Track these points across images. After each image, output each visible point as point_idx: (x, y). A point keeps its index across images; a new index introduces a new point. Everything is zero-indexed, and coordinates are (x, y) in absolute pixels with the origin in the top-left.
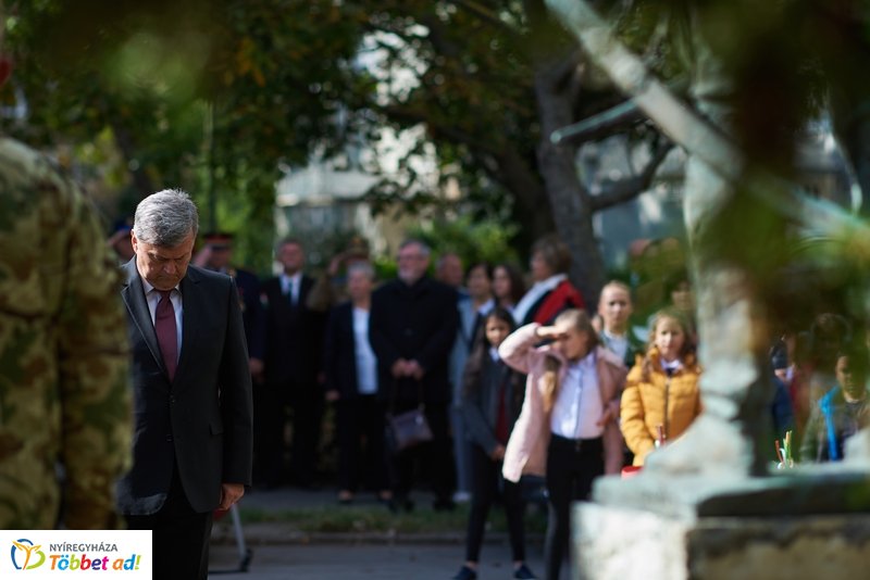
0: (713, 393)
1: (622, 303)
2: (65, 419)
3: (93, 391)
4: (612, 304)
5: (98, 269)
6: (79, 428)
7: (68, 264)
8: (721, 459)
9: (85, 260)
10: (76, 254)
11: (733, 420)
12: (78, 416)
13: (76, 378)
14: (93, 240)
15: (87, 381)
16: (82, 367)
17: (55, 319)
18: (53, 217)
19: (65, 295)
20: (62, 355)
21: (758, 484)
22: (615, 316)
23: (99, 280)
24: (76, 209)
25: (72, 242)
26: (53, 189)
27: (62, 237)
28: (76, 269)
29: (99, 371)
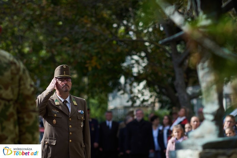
0: (207, 113)
1: (197, 122)
2: (20, 131)
3: (28, 123)
4: (194, 122)
5: (29, 87)
6: (24, 134)
7: (20, 85)
8: (210, 132)
9: (24, 84)
10: (22, 82)
11: (213, 121)
12: (24, 130)
13: (23, 119)
14: (27, 79)
15: (26, 120)
16: (25, 116)
17: (16, 101)
18: (15, 72)
19: (19, 94)
20: (18, 112)
21: (221, 139)
22: (195, 125)
23: (29, 90)
24: (22, 69)
25: (21, 79)
26: (15, 64)
27: (17, 77)
28: (22, 87)
29: (30, 117)
